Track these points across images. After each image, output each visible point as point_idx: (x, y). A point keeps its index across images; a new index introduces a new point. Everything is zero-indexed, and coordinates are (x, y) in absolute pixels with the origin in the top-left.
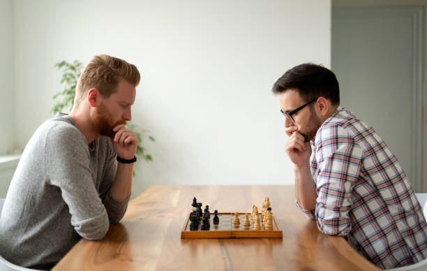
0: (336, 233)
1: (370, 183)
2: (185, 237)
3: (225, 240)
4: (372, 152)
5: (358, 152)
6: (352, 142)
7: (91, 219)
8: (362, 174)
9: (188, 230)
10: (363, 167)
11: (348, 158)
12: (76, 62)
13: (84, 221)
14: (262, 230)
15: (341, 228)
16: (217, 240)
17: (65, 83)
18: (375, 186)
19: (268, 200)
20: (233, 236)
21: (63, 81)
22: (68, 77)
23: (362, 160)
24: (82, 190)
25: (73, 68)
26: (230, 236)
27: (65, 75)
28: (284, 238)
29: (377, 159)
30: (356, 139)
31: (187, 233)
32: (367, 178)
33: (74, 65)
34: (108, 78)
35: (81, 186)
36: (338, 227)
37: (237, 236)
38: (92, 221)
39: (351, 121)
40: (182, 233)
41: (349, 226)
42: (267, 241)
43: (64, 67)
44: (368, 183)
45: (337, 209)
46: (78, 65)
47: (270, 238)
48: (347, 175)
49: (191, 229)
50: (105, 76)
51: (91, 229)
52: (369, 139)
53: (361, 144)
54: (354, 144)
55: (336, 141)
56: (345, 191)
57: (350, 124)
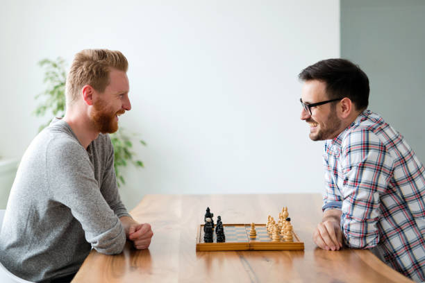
0: (363, 245)
1: (399, 194)
2: (199, 249)
3: (244, 253)
4: (403, 161)
5: (389, 161)
6: (383, 150)
7: (106, 232)
8: (390, 185)
9: (203, 242)
10: (393, 178)
11: (379, 168)
12: (59, 58)
13: (101, 236)
14: (281, 241)
15: (369, 240)
16: (235, 253)
17: (49, 82)
18: (403, 198)
19: (286, 210)
20: (252, 248)
21: (45, 80)
22: (51, 75)
23: (393, 170)
24: (92, 203)
25: (55, 66)
26: (248, 248)
27: (47, 74)
28: (305, 250)
29: (408, 169)
30: (388, 146)
31: (202, 245)
32: (395, 189)
33: (57, 62)
34: (97, 72)
35: (90, 199)
36: (365, 239)
37: (255, 248)
38: (109, 234)
39: (383, 126)
40: (198, 245)
41: (377, 237)
42: (288, 253)
43: (46, 66)
44: (396, 194)
45: (365, 221)
46: (62, 62)
47: (290, 250)
48: (377, 186)
49: (206, 241)
50: (94, 71)
51: (109, 242)
52: (400, 147)
53: (392, 152)
54: (385, 152)
55: (366, 147)
56: (373, 201)
57: (381, 130)
